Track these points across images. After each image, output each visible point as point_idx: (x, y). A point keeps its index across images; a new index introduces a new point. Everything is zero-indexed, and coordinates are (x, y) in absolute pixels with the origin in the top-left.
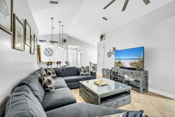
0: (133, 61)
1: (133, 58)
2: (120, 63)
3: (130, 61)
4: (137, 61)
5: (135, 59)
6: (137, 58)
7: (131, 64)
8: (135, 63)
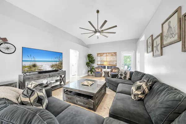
0: (54, 63)
1: (54, 60)
2: (34, 66)
3: (51, 63)
4: (58, 63)
5: (56, 61)
6: (57, 60)
7: (52, 66)
8: (56, 65)
